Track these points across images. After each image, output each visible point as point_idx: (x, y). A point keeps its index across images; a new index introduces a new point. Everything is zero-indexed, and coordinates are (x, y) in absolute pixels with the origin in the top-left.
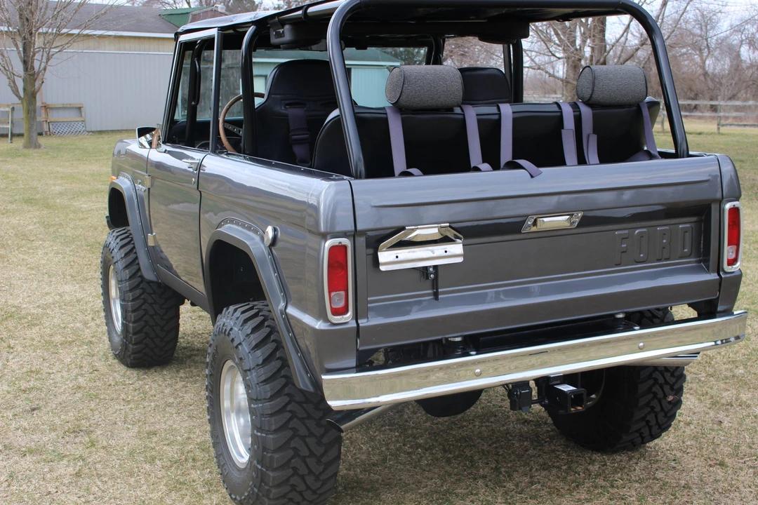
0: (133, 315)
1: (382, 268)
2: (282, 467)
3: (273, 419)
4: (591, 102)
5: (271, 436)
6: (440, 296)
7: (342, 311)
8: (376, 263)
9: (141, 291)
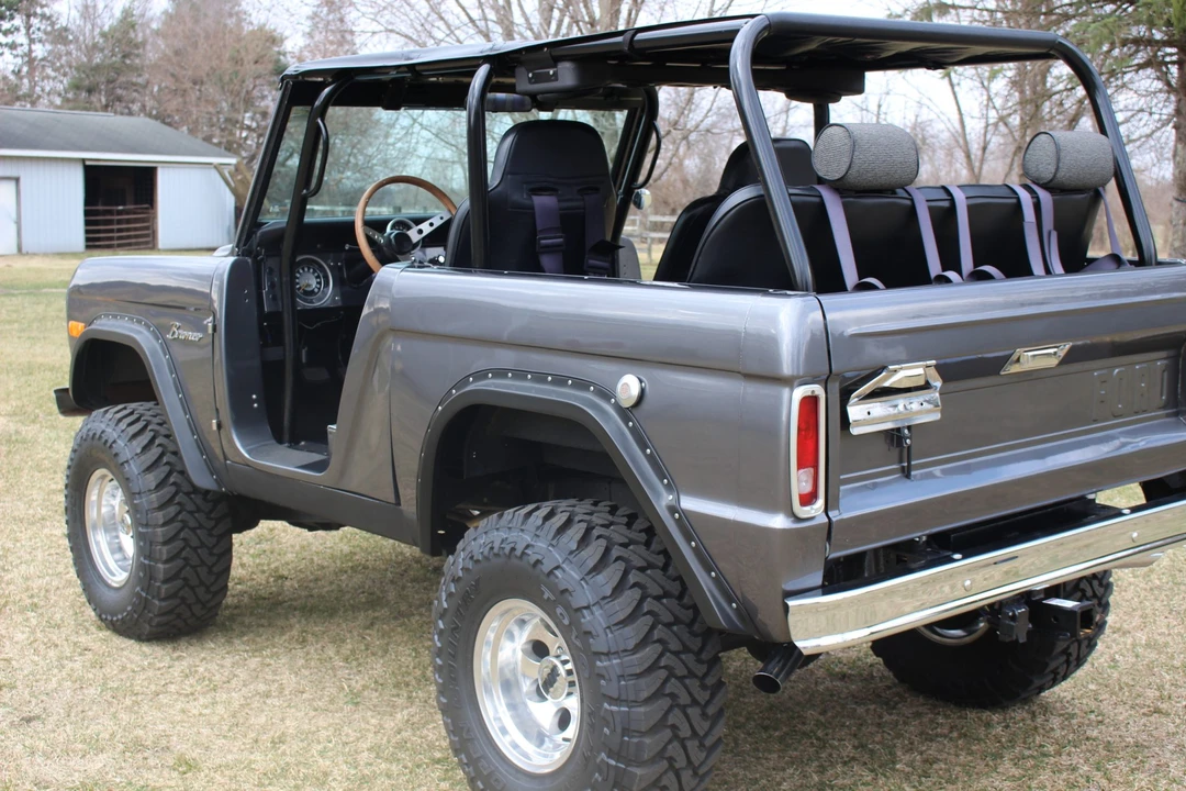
0: (165, 549)
1: (855, 431)
2: (653, 760)
3: (643, 682)
4: (1051, 185)
5: (642, 709)
6: (913, 473)
7: (807, 499)
8: (845, 421)
9: (178, 508)
